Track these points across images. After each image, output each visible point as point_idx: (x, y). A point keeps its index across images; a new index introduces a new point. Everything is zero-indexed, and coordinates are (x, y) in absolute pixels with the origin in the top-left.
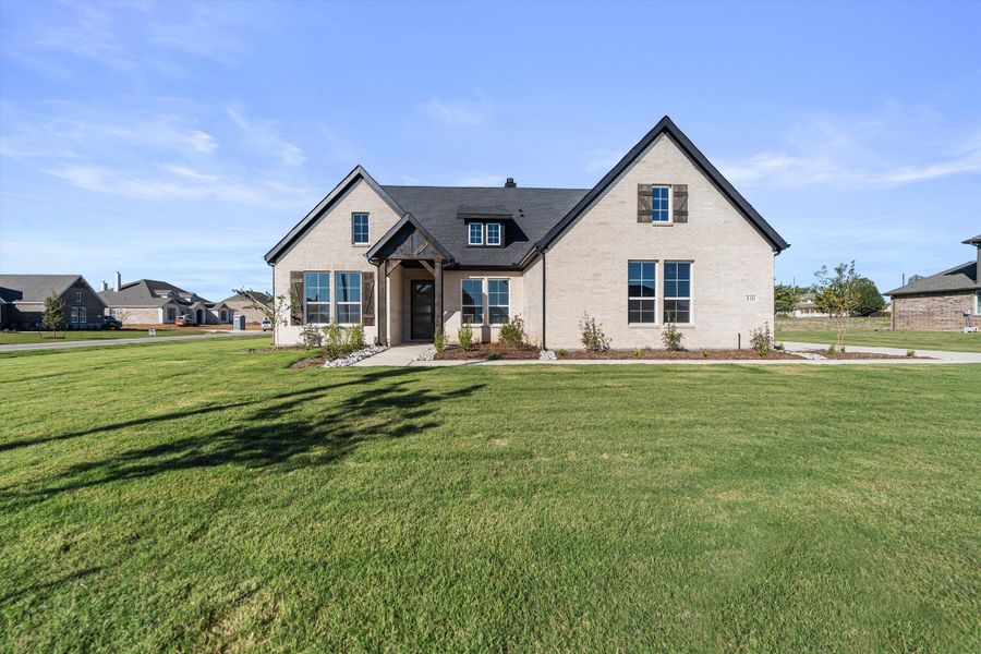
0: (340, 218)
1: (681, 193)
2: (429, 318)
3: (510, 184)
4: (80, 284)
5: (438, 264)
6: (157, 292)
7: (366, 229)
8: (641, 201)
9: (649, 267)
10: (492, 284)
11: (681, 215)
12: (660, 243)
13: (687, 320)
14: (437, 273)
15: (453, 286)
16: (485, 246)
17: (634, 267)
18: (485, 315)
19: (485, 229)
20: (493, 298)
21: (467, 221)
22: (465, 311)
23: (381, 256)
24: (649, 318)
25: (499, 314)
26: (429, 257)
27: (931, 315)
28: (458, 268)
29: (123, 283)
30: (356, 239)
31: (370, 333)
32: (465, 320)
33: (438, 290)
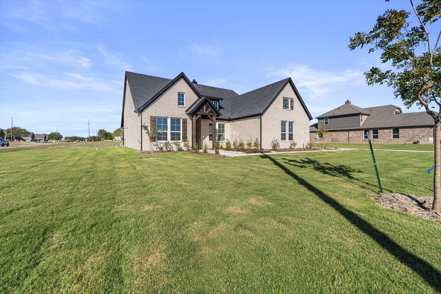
0: (173, 94)
5: (215, 117)
7: (183, 100)
8: (284, 102)
9: (286, 122)
10: (219, 125)
12: (288, 116)
13: (292, 140)
14: (214, 120)
15: (206, 126)
17: (282, 122)
18: (217, 138)
19: (213, 103)
20: (219, 131)
23: (192, 113)
24: (285, 139)
25: (221, 137)
26: (211, 114)
30: (179, 104)
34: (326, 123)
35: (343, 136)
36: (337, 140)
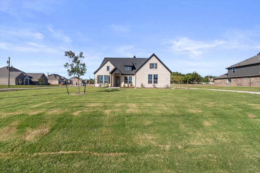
0: (105, 67)
1: (156, 64)
2: (119, 83)
3: (135, 57)
4: (44, 75)
5: (120, 74)
6: (56, 77)
7: (109, 69)
8: (150, 66)
9: (152, 75)
10: (129, 77)
11: (156, 68)
12: (153, 72)
13: (157, 83)
14: (120, 76)
15: (123, 78)
16: (128, 71)
17: (149, 75)
18: (128, 82)
19: (128, 68)
20: (129, 80)
21: (125, 66)
22: (125, 82)
23: (111, 73)
24: (152, 83)
25: (130, 82)
26: (119, 73)
27: (221, 83)
28: (123, 74)
29: (49, 75)
30: (107, 70)
31: (110, 85)
32: (125, 83)
33: (120, 78)
34: (234, 72)
35: (246, 81)
36: (241, 84)
